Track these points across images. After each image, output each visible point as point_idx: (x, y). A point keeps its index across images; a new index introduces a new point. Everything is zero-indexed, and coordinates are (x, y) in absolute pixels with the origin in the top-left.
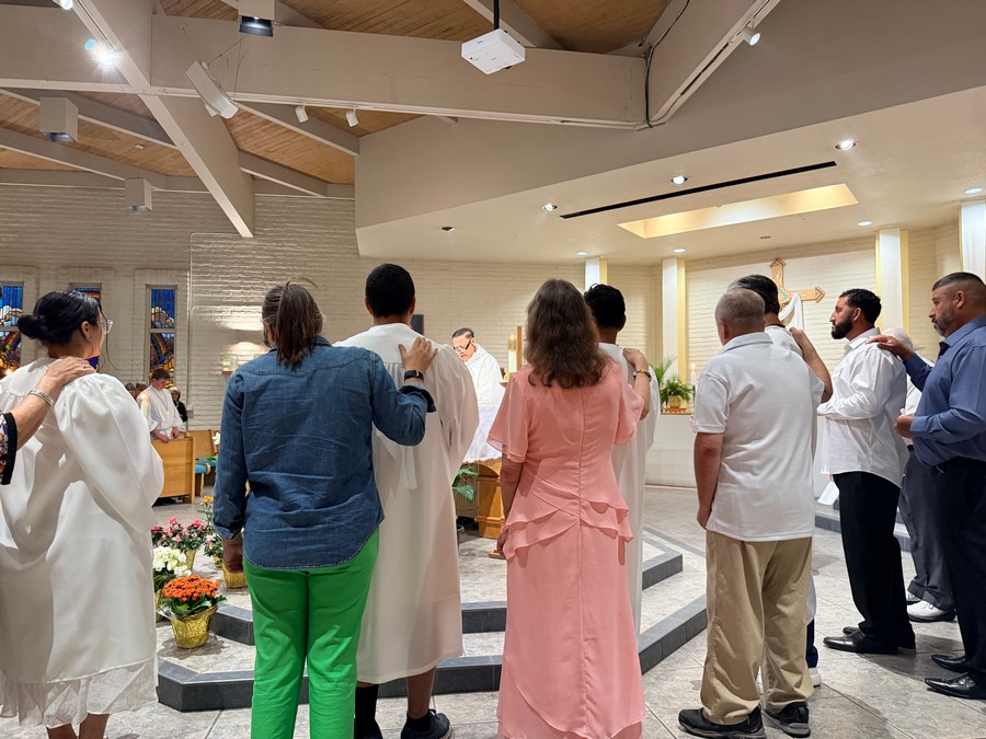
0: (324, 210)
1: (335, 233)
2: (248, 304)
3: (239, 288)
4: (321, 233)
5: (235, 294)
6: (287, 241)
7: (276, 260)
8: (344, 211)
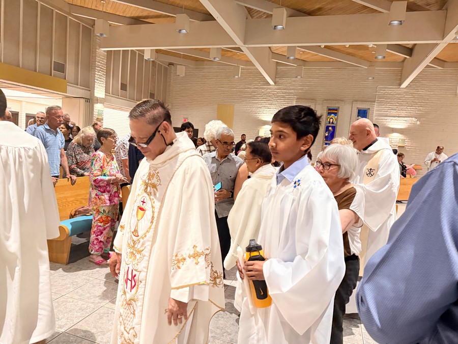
0: (441, 74)
1: (445, 85)
2: (398, 117)
3: (396, 110)
4: (438, 85)
5: (394, 113)
6: (421, 89)
7: (414, 97)
8: (451, 74)
